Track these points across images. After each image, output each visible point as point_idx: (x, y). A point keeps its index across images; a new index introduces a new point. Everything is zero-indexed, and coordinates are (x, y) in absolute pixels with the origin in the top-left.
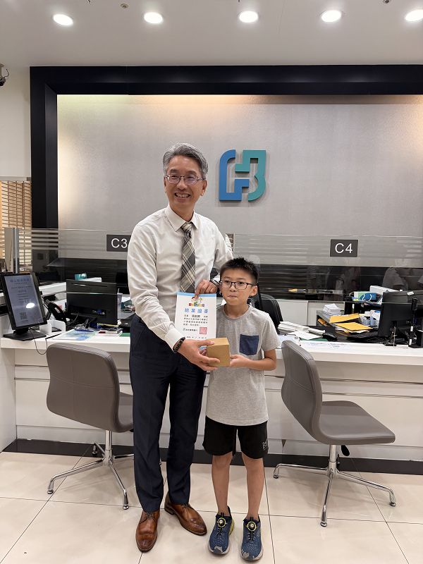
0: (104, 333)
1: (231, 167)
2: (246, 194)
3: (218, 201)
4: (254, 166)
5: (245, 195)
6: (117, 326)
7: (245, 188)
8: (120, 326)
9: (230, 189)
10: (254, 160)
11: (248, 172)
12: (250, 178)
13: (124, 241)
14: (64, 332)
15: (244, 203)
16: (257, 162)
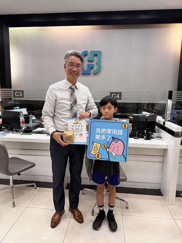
0: (14, 133)
1: (86, 58)
2: (93, 71)
4: (96, 58)
5: (92, 71)
6: (22, 130)
7: (92, 68)
8: (23, 130)
10: (96, 55)
11: (93, 61)
12: (94, 63)
13: (21, 93)
15: (92, 74)
16: (97, 56)
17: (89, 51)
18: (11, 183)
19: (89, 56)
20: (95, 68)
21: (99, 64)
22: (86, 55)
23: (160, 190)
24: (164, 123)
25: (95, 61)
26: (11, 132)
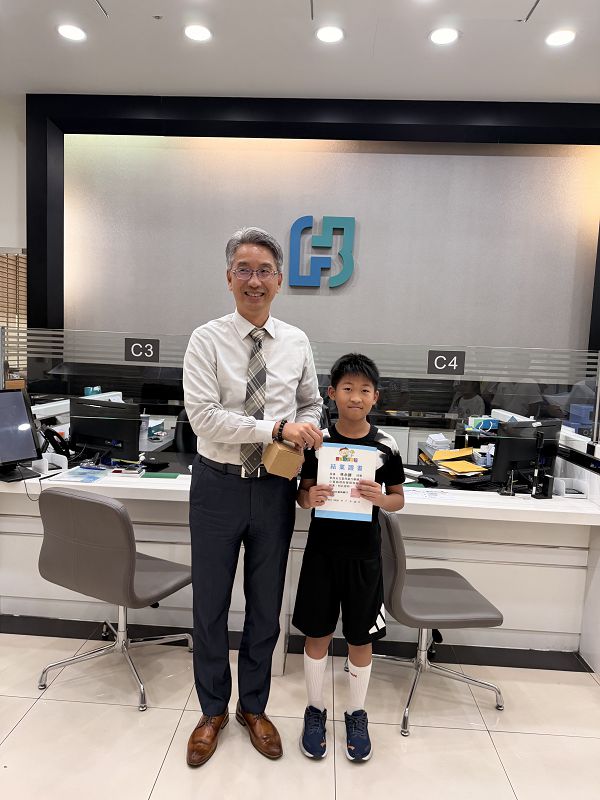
0: (120, 472)
1: (307, 239)
2: (327, 278)
3: (289, 287)
4: (338, 238)
5: (325, 279)
6: (138, 463)
7: (326, 269)
8: (143, 463)
10: (338, 231)
11: (330, 248)
12: (333, 255)
13: (149, 347)
14: (65, 470)
15: (324, 290)
16: (342, 234)
17: (318, 218)
18: (121, 635)
19: (316, 232)
20: (336, 270)
21: (346, 258)
22: (307, 229)
23: (577, 654)
24: (591, 449)
25: (336, 249)
26: (109, 470)
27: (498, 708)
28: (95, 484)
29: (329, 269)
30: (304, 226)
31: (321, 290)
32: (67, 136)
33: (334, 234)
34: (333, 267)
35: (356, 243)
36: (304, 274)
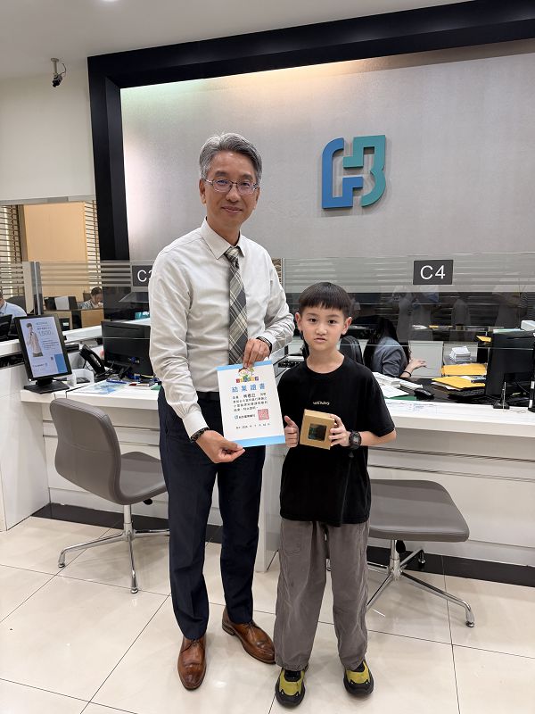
0: (135, 385)
1: (339, 161)
2: (360, 197)
3: (321, 209)
4: (369, 157)
5: (357, 199)
7: (357, 189)
9: (337, 192)
11: (362, 167)
12: (365, 175)
14: (92, 384)
15: (356, 209)
16: (373, 153)
17: (349, 139)
18: (128, 526)
19: (347, 153)
20: (368, 189)
21: (379, 176)
22: (339, 151)
25: (368, 168)
26: (128, 383)
27: (468, 624)
28: (109, 395)
29: (362, 188)
30: (336, 149)
31: (353, 210)
32: (123, 91)
33: (364, 154)
34: (365, 187)
35: (387, 160)
36: (337, 196)
